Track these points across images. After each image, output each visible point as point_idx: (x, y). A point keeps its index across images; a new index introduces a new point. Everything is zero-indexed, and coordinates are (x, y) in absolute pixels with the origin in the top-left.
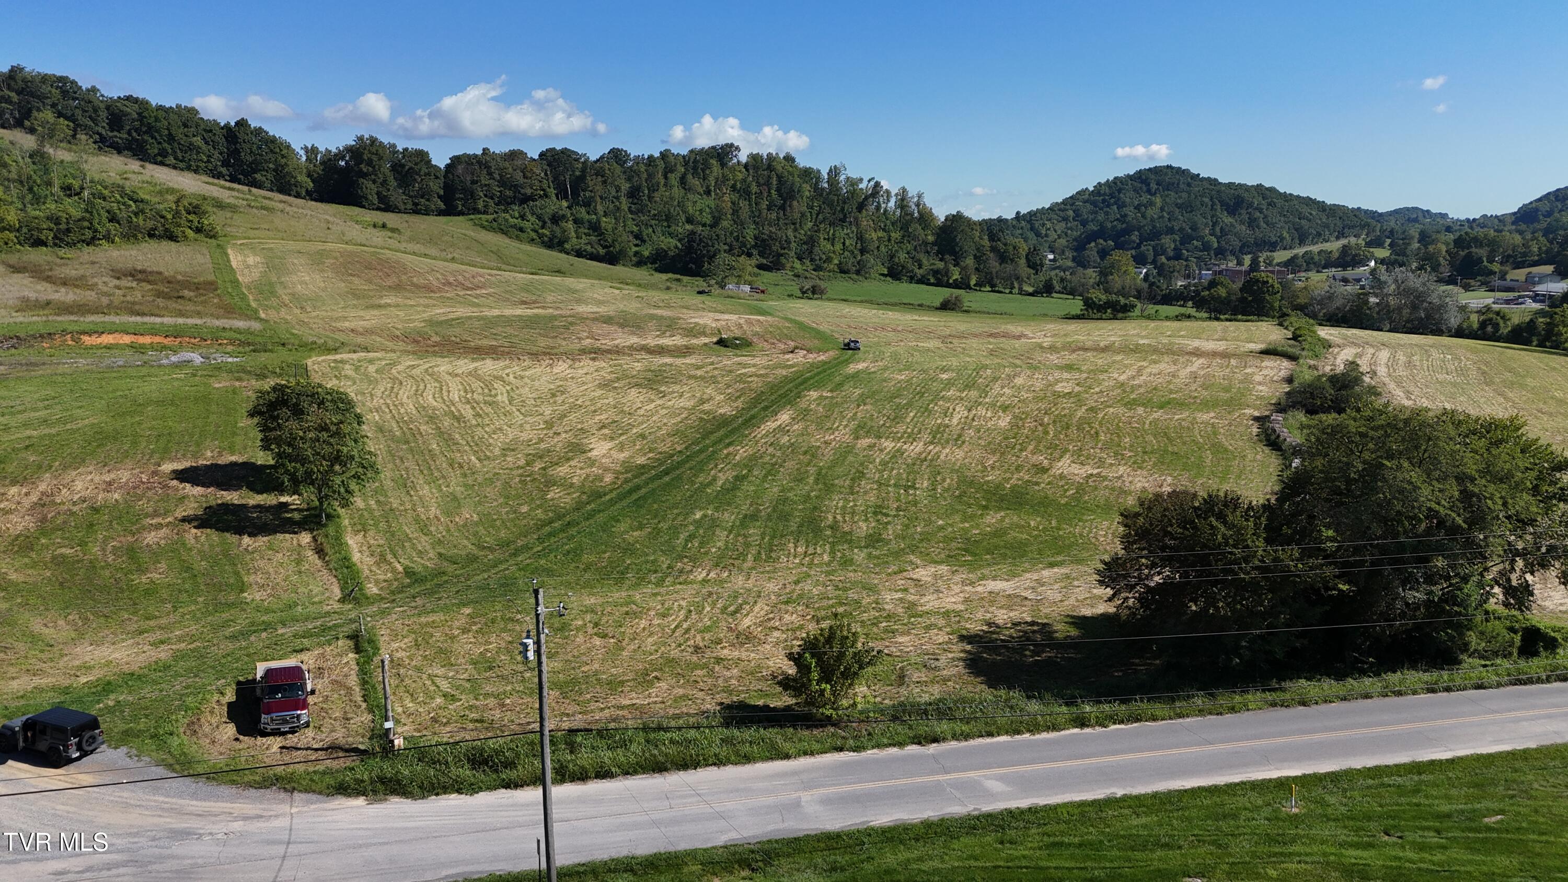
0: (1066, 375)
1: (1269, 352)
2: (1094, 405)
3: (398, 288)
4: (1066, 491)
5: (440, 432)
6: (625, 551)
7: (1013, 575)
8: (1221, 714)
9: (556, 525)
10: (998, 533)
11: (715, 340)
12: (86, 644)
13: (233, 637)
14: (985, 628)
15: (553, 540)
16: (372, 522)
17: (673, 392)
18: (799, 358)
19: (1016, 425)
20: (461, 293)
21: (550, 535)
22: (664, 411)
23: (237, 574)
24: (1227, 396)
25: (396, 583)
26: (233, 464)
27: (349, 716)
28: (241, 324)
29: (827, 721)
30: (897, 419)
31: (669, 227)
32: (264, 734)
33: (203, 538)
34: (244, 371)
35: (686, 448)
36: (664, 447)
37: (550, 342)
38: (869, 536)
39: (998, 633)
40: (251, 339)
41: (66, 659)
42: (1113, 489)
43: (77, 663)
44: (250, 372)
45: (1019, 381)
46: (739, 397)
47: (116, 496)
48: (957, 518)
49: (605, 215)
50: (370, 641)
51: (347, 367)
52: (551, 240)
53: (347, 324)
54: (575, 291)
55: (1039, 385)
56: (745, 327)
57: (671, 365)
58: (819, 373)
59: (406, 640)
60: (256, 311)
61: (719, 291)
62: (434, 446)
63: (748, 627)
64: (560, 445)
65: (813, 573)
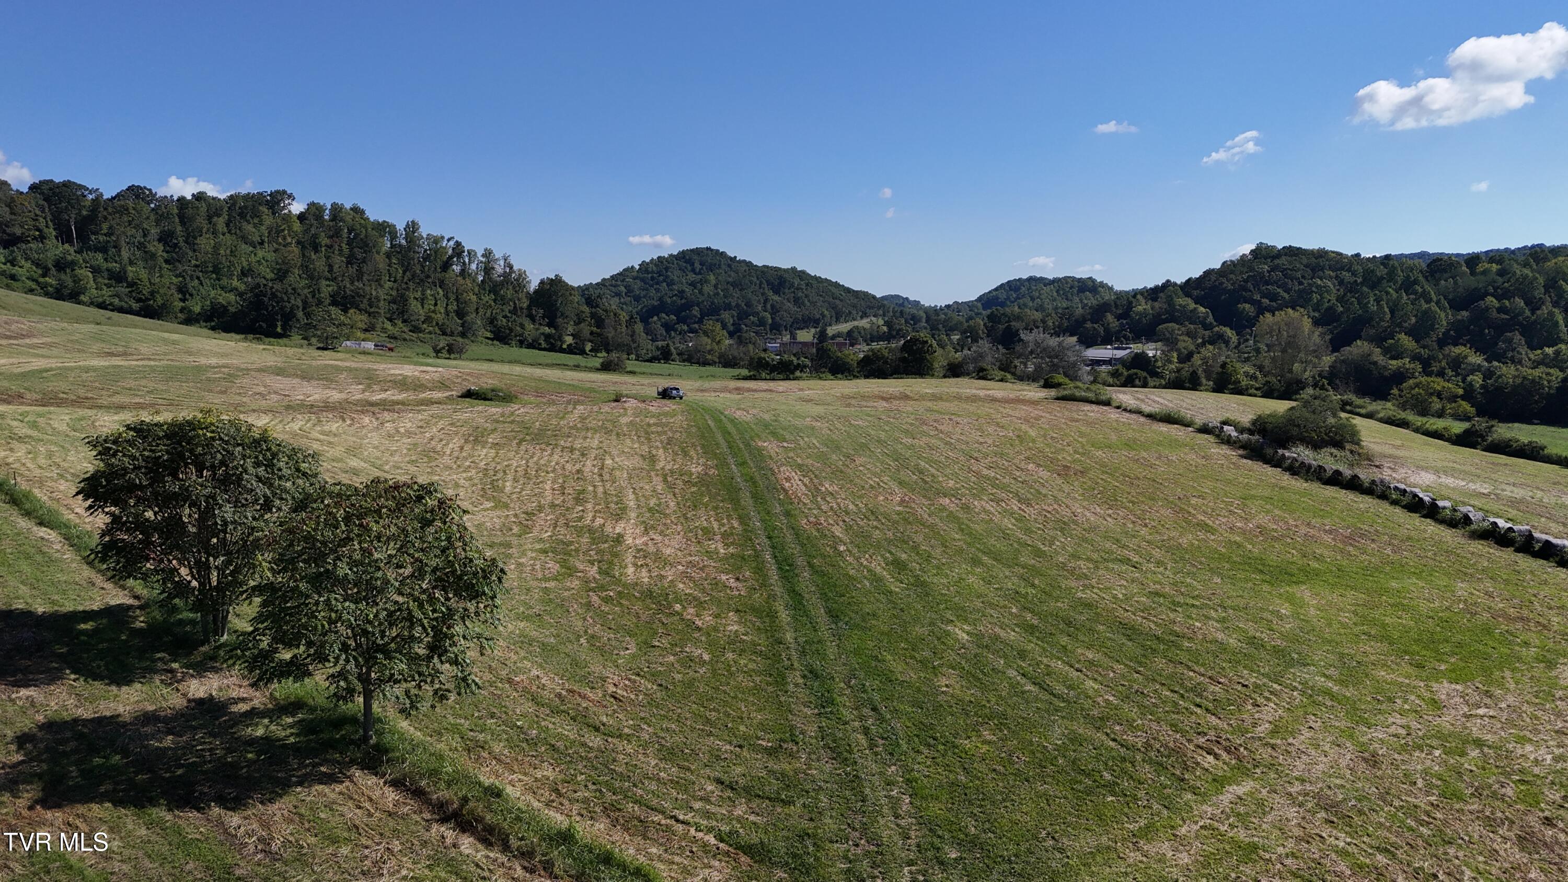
1: (1065, 398)
11: (456, 393)
20: (3, 343)
31: (220, 280)
49: (131, 263)
52: (58, 289)
61: (340, 348)
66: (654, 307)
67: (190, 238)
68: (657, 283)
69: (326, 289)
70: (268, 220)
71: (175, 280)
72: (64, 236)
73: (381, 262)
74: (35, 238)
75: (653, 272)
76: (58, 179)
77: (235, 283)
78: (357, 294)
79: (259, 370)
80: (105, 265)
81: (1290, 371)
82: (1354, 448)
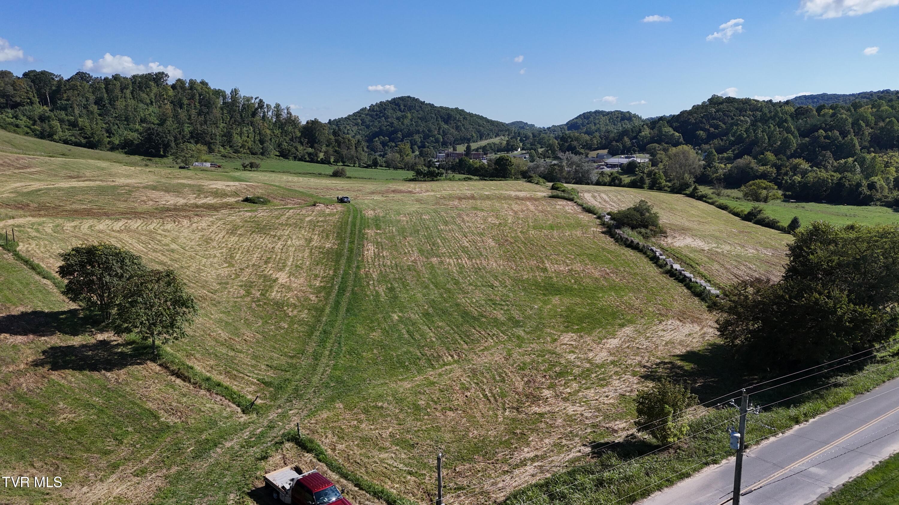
0: (483, 214)
1: (553, 197)
2: (520, 230)
4: (569, 281)
6: (383, 347)
7: (612, 335)
9: (317, 333)
10: (570, 310)
12: (78, 486)
13: (197, 457)
14: (645, 369)
15: (328, 345)
17: (282, 235)
18: (325, 209)
19: (499, 244)
20: (17, 171)
21: (322, 341)
22: (292, 249)
23: (133, 403)
24: (572, 221)
25: (265, 392)
30: (435, 245)
31: (128, 125)
33: (71, 378)
35: (335, 272)
36: (321, 273)
37: (126, 205)
38: (509, 320)
39: (656, 372)
42: (589, 278)
46: (327, 236)
48: (539, 303)
49: (80, 116)
50: (308, 441)
54: (103, 169)
55: (479, 220)
56: (251, 190)
58: (354, 219)
59: (329, 435)
61: (191, 167)
63: (524, 389)
64: (253, 277)
65: (509, 347)
66: (376, 132)
67: (112, 101)
68: (379, 118)
69: (187, 129)
70: (155, 90)
71: (104, 126)
72: (43, 102)
73: (217, 112)
74: (28, 103)
75: (377, 111)
76: (38, 70)
77: (137, 126)
78: (204, 132)
79: (144, 188)
80: (66, 118)
81: (683, 179)
82: (654, 228)
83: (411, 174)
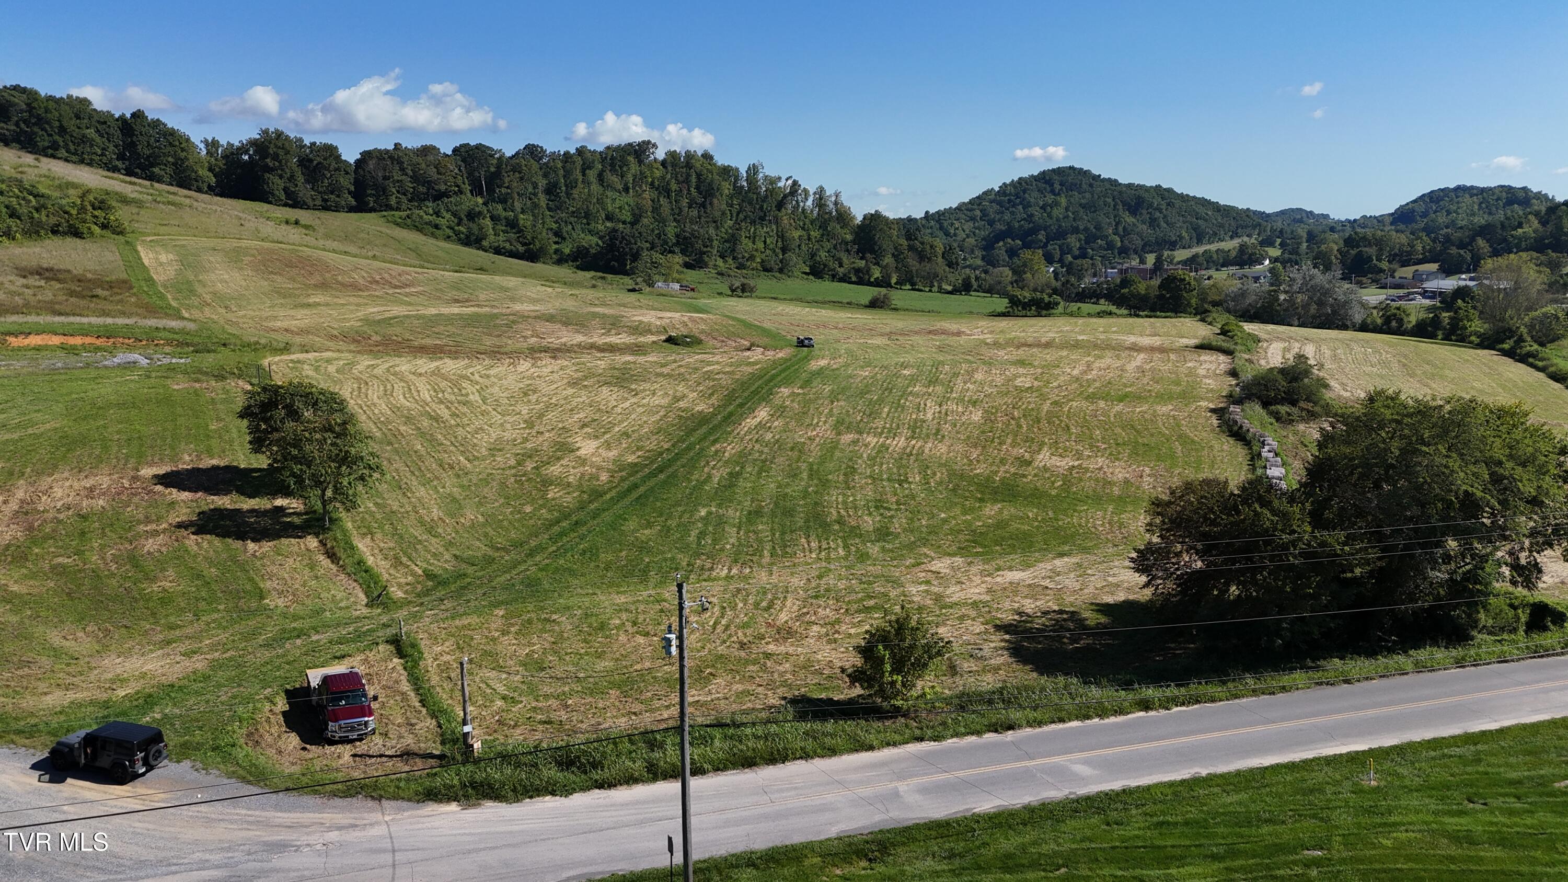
0: (1021, 370)
1: (1203, 347)
2: (1057, 398)
3: (323, 286)
4: (1053, 483)
5: (421, 433)
6: (641, 549)
7: (1027, 566)
8: (1274, 693)
9: (564, 524)
10: (1001, 525)
11: (663, 338)
12: (113, 657)
13: (267, 645)
14: (1016, 617)
15: (565, 539)
16: (376, 525)
17: (645, 390)
18: (757, 355)
19: (989, 418)
20: (391, 291)
21: (562, 534)
22: (641, 410)
23: (251, 580)
24: (1178, 389)
25: (419, 586)
26: (215, 468)
27: (414, 721)
28: (174, 324)
29: (897, 712)
30: (873, 415)
31: (588, 224)
32: (332, 742)
33: (205, 545)
34: (200, 371)
35: (673, 446)
36: (651, 445)
37: (496, 341)
38: (877, 530)
39: (1031, 622)
40: (189, 339)
41: (96, 672)
42: (1097, 480)
43: (110, 676)
44: (206, 374)
45: (979, 376)
46: (712, 394)
47: (101, 502)
48: (957, 510)
49: (523, 212)
50: (414, 646)
51: (306, 367)
52: (468, 237)
53: (279, 324)
54: (507, 290)
55: (999, 380)
56: (690, 324)
57: (634, 363)
58: (784, 370)
59: (447, 644)
60: (179, 311)
61: (648, 289)
62: (419, 447)
63: (786, 622)
64: (546, 444)
65: (832, 567)
66: (1003, 232)
70: (634, 169)
71: (554, 226)
72: (477, 190)
73: (719, 204)
75: (1010, 194)
76: (473, 143)
77: (600, 227)
80: (504, 214)
82: (1310, 405)
83: (1001, 304)
